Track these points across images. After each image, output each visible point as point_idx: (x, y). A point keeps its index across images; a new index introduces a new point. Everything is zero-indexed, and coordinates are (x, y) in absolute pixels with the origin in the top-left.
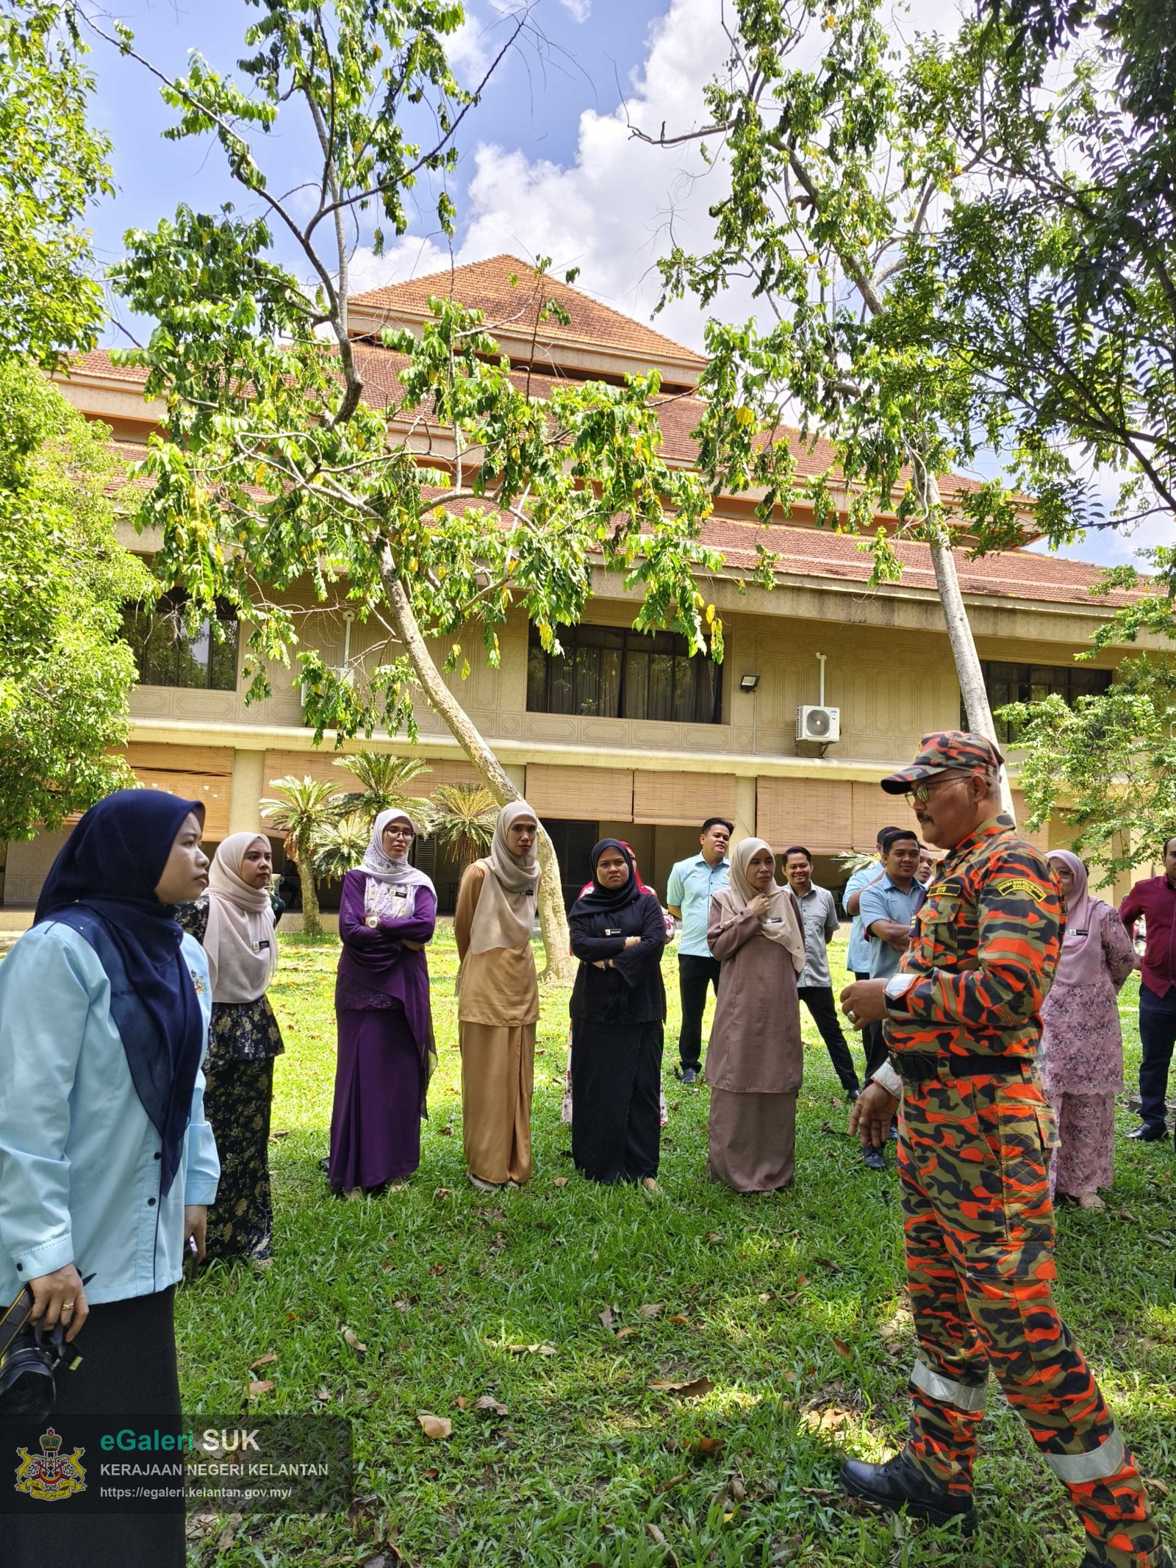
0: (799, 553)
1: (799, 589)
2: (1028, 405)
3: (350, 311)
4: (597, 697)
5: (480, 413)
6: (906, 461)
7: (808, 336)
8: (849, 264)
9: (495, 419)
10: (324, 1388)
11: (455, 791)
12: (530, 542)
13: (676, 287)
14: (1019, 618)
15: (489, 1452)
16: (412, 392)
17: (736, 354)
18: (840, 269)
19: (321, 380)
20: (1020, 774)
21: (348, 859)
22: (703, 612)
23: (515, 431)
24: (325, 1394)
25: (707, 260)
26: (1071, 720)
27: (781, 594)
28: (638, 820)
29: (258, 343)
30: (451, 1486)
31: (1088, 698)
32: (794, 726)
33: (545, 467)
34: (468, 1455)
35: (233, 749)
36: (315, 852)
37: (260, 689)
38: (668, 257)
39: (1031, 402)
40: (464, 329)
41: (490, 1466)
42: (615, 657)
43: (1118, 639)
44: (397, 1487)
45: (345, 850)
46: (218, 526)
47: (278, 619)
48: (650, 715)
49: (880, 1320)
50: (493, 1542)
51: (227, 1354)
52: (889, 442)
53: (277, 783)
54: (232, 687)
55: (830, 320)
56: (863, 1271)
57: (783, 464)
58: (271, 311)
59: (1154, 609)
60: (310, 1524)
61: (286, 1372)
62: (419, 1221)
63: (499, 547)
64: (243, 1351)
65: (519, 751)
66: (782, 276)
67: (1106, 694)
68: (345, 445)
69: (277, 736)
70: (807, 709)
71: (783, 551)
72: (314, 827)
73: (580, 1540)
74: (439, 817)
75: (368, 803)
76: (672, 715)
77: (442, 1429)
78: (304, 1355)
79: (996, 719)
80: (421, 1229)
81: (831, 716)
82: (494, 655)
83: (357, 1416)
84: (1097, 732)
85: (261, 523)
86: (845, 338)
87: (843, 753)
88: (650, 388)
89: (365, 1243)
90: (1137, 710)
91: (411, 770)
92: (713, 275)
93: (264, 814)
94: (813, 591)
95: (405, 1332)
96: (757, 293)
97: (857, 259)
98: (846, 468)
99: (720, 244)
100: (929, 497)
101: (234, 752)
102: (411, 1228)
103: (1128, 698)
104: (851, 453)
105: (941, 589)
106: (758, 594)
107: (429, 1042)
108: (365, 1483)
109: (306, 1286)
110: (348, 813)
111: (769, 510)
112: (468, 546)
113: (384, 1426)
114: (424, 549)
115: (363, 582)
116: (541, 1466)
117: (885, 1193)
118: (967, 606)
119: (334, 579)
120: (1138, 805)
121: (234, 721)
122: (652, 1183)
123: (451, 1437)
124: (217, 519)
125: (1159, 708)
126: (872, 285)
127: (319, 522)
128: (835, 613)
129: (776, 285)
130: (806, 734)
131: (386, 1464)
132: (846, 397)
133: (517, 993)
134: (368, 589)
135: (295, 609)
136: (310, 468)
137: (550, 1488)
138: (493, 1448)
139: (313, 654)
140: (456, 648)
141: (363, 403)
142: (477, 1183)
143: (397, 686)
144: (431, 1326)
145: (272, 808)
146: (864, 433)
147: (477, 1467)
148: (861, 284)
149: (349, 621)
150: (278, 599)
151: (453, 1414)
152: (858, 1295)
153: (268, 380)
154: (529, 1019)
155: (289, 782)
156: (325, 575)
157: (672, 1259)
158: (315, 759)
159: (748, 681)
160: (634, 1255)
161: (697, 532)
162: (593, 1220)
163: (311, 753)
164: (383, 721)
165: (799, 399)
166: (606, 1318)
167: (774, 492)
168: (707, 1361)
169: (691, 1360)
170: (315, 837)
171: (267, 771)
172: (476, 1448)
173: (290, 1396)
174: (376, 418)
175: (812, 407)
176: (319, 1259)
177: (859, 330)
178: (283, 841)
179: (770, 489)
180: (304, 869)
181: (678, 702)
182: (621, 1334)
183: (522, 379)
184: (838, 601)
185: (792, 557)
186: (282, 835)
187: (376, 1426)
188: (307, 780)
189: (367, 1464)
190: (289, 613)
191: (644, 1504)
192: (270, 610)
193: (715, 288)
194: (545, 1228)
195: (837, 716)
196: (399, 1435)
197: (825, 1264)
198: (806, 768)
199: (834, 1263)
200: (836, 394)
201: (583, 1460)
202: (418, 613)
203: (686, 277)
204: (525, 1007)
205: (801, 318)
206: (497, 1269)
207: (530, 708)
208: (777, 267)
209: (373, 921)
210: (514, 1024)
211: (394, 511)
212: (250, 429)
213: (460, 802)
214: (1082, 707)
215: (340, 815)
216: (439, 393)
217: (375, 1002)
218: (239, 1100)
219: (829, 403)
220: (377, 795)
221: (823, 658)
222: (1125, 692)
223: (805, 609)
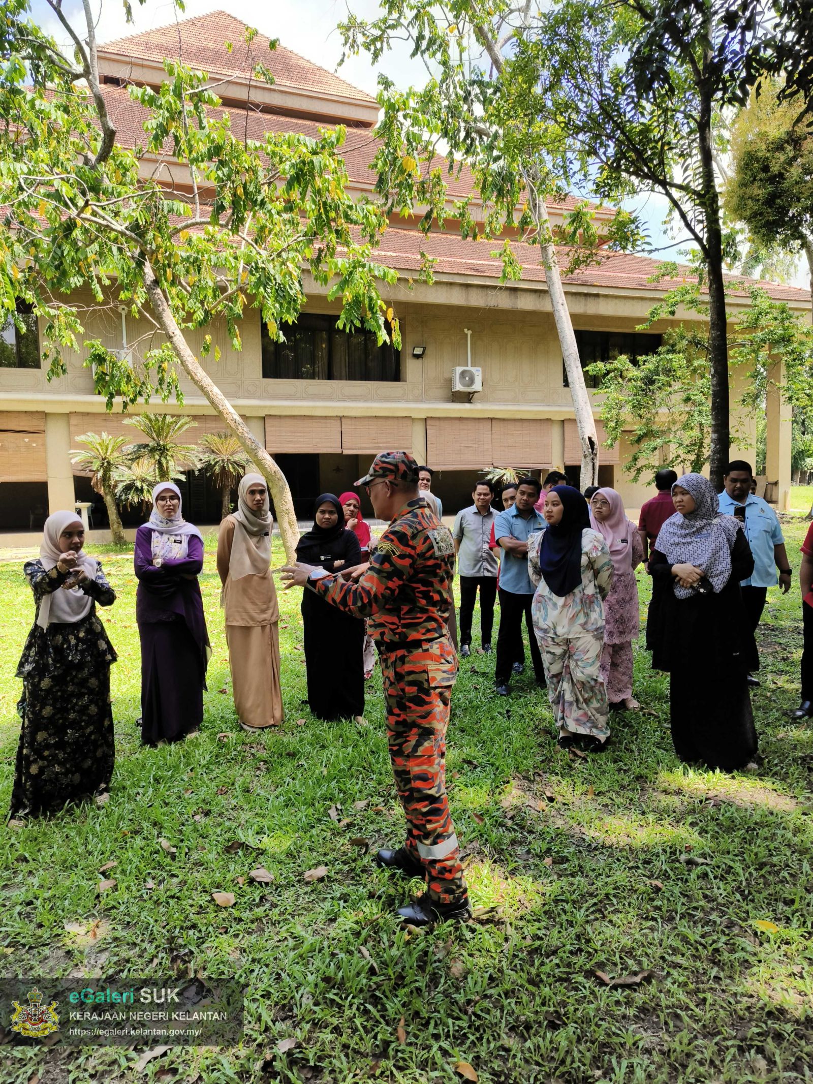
0: (451, 256)
1: (451, 284)
2: (602, 161)
3: (99, 57)
4: (313, 364)
5: (210, 159)
6: (524, 188)
7: (451, 89)
8: (480, 32)
9: (222, 163)
10: (149, 880)
11: (216, 438)
12: (256, 263)
13: (353, 46)
14: (601, 299)
15: (259, 912)
16: (156, 138)
17: (400, 115)
18: (473, 37)
19: (82, 125)
20: (601, 409)
21: (142, 490)
22: (384, 313)
23: (238, 172)
24: (151, 884)
25: (375, 25)
26: (633, 372)
27: (439, 288)
28: (346, 452)
29: (29, 97)
30: (236, 936)
31: (644, 358)
32: (450, 382)
33: (263, 203)
34: (246, 915)
35: (43, 412)
36: (115, 486)
37: (58, 368)
38: (346, 22)
39: (604, 159)
40: (192, 87)
41: (261, 920)
42: (324, 335)
43: (664, 315)
44: (201, 941)
45: (138, 484)
46: (13, 253)
47: (66, 314)
48: (351, 377)
49: (502, 797)
50: (264, 968)
51: (82, 863)
52: (511, 174)
53: (81, 438)
54: (38, 366)
55: (467, 77)
56: (492, 765)
57: (438, 189)
58: (39, 66)
59: (687, 292)
60: (146, 972)
61: (123, 872)
62: (208, 758)
63: (232, 261)
64: (94, 860)
65: (259, 407)
66: (432, 42)
67: (656, 353)
68: (106, 180)
69: (77, 403)
70: (459, 370)
71: (440, 256)
72: (113, 469)
73: (317, 963)
74: (205, 457)
75: (152, 450)
76: (366, 376)
77: (229, 901)
78: (135, 860)
79: (586, 373)
80: (209, 763)
81: (476, 373)
82: (237, 342)
83: (173, 897)
84: (649, 381)
85: (45, 242)
86: (478, 91)
87: (484, 399)
88: (338, 140)
89: (172, 776)
90: (676, 365)
91: (182, 426)
92: (380, 38)
93: (73, 461)
94: (462, 285)
95: (201, 836)
96: (414, 54)
97: (486, 27)
98: (482, 192)
99: (384, 11)
100: (540, 214)
101: (46, 415)
102: (203, 763)
103: (670, 356)
104: (485, 180)
105: (548, 281)
106: (423, 288)
107: (205, 641)
108: (180, 941)
109: (133, 811)
110: (138, 458)
111: (428, 222)
112: (209, 260)
113: (190, 902)
114: (176, 264)
115: (131, 286)
116: (293, 917)
117: (508, 711)
118: (566, 293)
119: (107, 282)
120: (674, 429)
121: (40, 391)
122: (360, 719)
123: (235, 904)
124: (11, 246)
125: (689, 361)
126: (497, 48)
127: (92, 242)
128: (476, 300)
129: (428, 49)
130: (459, 387)
131: (194, 926)
132: (481, 137)
133: (265, 603)
134: (135, 292)
135: (78, 307)
136: (81, 203)
137: (299, 930)
138: (262, 909)
139: (97, 342)
140: (208, 338)
141: (118, 145)
142: (245, 727)
143: (165, 365)
144: (218, 830)
145: (79, 457)
146: (494, 167)
147: (252, 922)
148: (489, 48)
149: (124, 313)
150: (65, 299)
151: (236, 889)
152: (489, 782)
153: (41, 129)
154: (274, 619)
155: (90, 437)
156: (99, 280)
157: (374, 768)
158: (108, 418)
159: (418, 351)
160: (350, 769)
161: (377, 242)
162: (323, 747)
163: (105, 414)
164: (157, 391)
165: (446, 140)
166: (333, 813)
167: (432, 210)
168: (396, 835)
169: (386, 835)
170: (115, 475)
171: (72, 428)
172: (251, 910)
173: (128, 888)
174: (129, 158)
175: (455, 146)
176: (141, 791)
177: (488, 85)
178: (90, 479)
179: (428, 208)
180: (108, 500)
181: (370, 364)
182: (342, 824)
183: (240, 115)
184: (479, 291)
185: (446, 259)
186: (90, 475)
187: (185, 903)
188: (104, 435)
189: (182, 928)
190: (74, 310)
191: (357, 934)
192: (58, 308)
193: (382, 48)
194: (292, 755)
195: (480, 373)
196: (201, 907)
197: (470, 763)
198: (459, 410)
199: (475, 762)
200: (474, 135)
201: (319, 909)
202: (176, 309)
203: (360, 39)
204: (270, 611)
205: (446, 76)
206: (262, 786)
207: (266, 375)
208: (427, 34)
209: (158, 562)
210: (264, 623)
211: (150, 236)
212: (30, 173)
213: (220, 446)
214: (641, 363)
215: (132, 460)
216: (177, 140)
217: (164, 617)
218: (72, 695)
219: (469, 142)
220: (158, 445)
221: (469, 333)
222: (668, 352)
223: (456, 298)
